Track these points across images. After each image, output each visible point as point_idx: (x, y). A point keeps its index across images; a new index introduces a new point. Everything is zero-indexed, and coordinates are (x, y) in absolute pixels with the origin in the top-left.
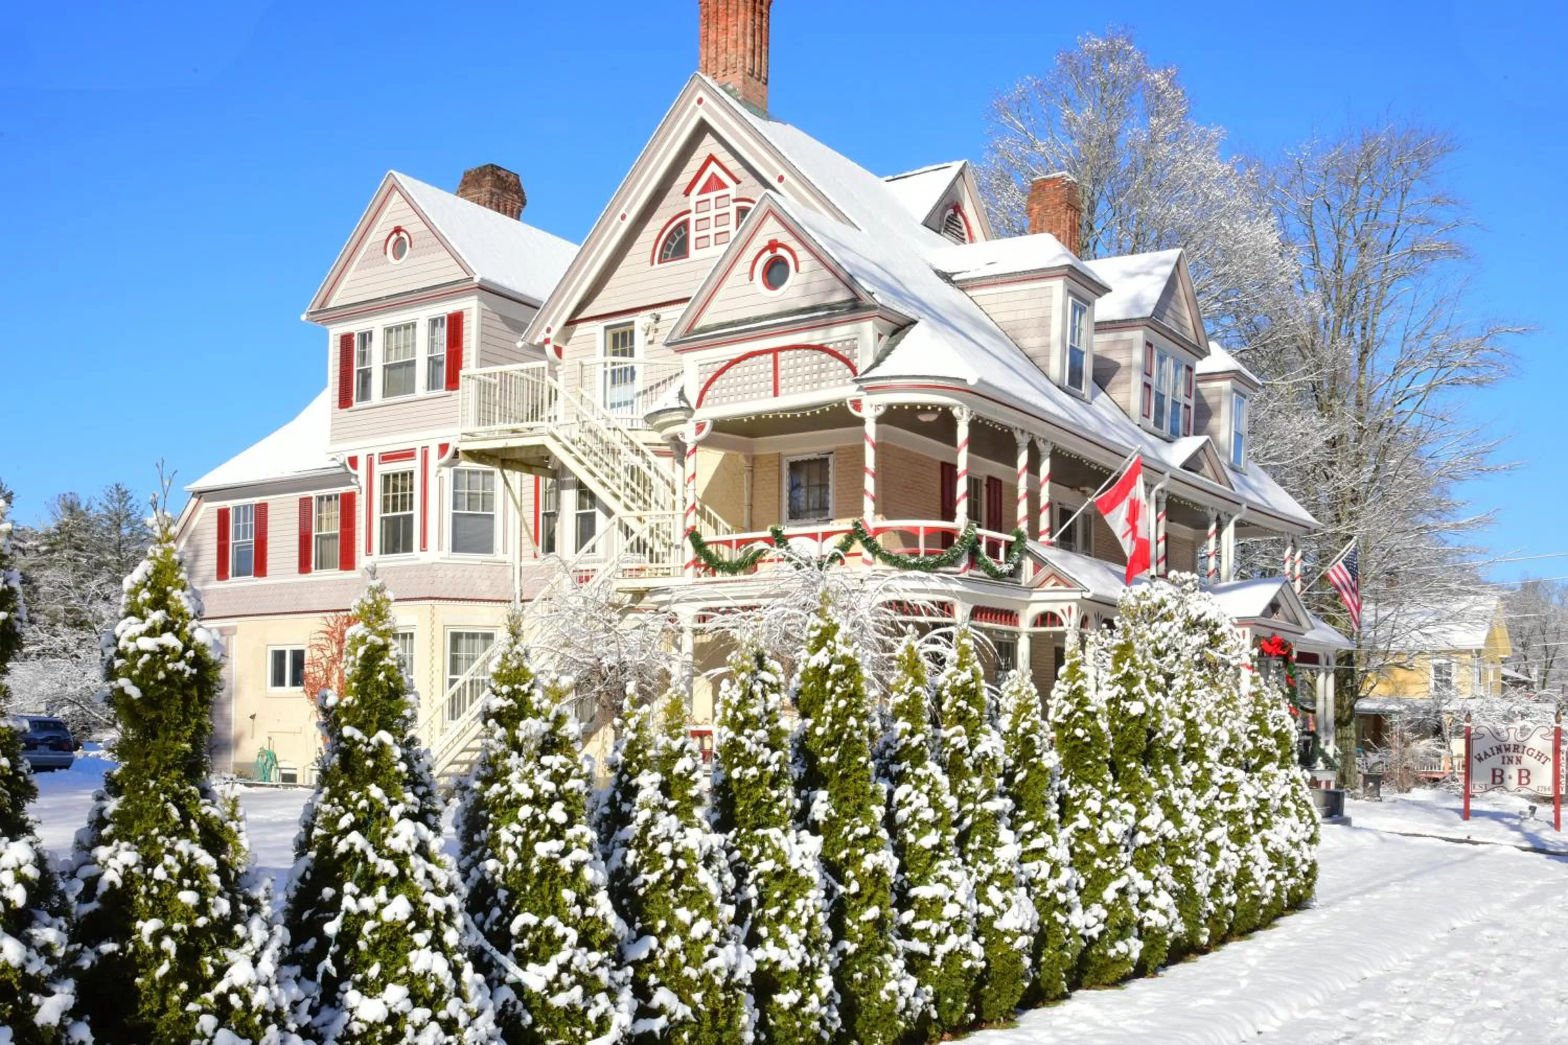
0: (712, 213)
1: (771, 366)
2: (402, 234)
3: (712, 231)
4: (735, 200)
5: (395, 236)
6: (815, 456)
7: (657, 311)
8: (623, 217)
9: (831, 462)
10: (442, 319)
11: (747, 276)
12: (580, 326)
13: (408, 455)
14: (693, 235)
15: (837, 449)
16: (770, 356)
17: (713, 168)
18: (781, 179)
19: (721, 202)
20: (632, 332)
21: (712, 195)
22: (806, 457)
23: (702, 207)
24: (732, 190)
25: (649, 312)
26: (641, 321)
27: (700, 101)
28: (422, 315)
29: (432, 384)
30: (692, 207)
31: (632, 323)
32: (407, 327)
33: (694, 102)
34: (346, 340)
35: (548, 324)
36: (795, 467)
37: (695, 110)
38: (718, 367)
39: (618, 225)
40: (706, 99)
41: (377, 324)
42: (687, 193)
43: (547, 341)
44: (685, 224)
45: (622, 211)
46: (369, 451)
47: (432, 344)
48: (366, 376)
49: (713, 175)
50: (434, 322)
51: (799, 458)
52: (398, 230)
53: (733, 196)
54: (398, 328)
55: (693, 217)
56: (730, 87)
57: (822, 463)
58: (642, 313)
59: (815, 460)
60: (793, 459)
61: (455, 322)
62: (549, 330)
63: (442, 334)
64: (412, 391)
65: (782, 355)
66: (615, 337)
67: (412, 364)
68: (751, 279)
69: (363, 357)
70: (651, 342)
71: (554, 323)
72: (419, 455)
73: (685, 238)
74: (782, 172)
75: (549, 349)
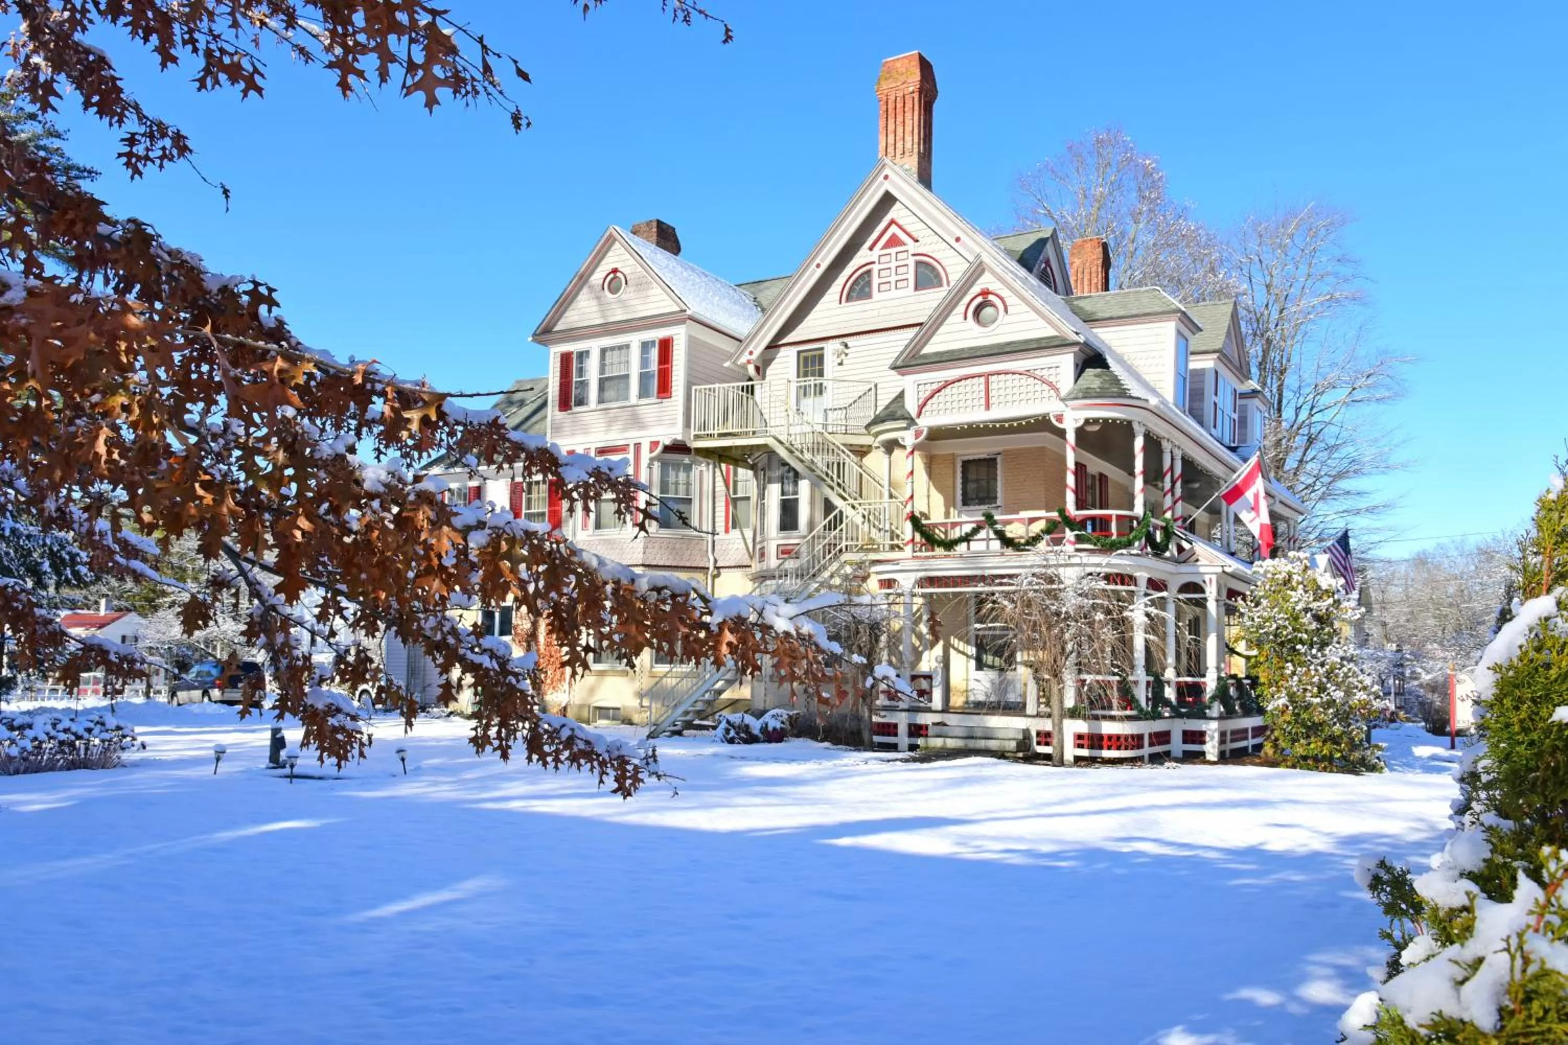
0: (893, 265)
1: (982, 387)
2: (618, 274)
3: (893, 279)
4: (914, 255)
5: (612, 276)
6: (985, 456)
7: (846, 340)
8: (818, 266)
9: (999, 460)
10: (653, 342)
11: (962, 316)
12: (783, 349)
13: (623, 449)
14: (876, 281)
15: (1005, 451)
16: (982, 380)
17: (894, 229)
18: (958, 240)
19: (900, 256)
20: (821, 358)
21: (893, 251)
22: (976, 457)
23: (883, 259)
24: (911, 246)
25: (841, 340)
26: (830, 348)
27: (886, 177)
28: (635, 339)
29: (644, 392)
30: (876, 260)
31: (822, 349)
32: (620, 348)
33: (881, 178)
34: (566, 359)
35: (750, 348)
36: (966, 464)
37: (881, 184)
38: (935, 386)
39: (814, 272)
40: (892, 176)
41: (594, 346)
42: (871, 248)
43: (749, 362)
44: (869, 272)
45: (817, 261)
46: (587, 446)
47: (644, 362)
48: (584, 384)
49: (894, 235)
50: (645, 346)
51: (971, 458)
52: (615, 271)
53: (911, 252)
54: (612, 349)
55: (875, 268)
56: (907, 167)
57: (990, 463)
58: (831, 341)
59: (985, 460)
60: (966, 458)
61: (666, 346)
62: (751, 353)
63: (654, 354)
64: (627, 398)
65: (992, 378)
66: (806, 359)
67: (627, 377)
68: (965, 318)
69: (581, 371)
70: (841, 364)
71: (755, 348)
72: (632, 449)
73: (869, 284)
74: (959, 233)
75: (751, 370)
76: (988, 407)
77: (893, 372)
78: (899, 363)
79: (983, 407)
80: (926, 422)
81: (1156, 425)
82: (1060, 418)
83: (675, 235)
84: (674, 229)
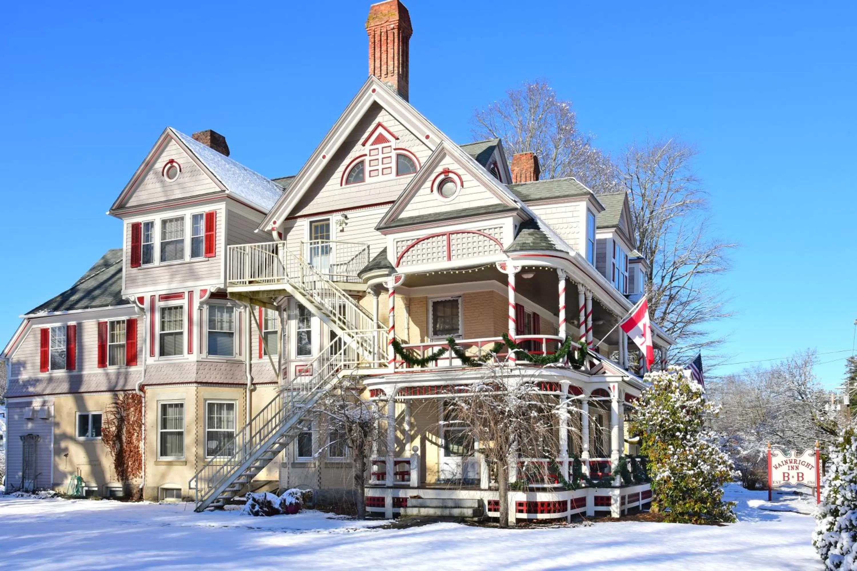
0: (380, 156)
1: (445, 243)
2: (174, 164)
3: (380, 167)
4: (395, 149)
5: (169, 165)
6: (450, 298)
7: (346, 213)
8: (324, 157)
9: (460, 302)
10: (202, 215)
11: (429, 189)
12: (299, 220)
13: (178, 296)
14: (367, 169)
15: (464, 294)
16: (445, 237)
17: (380, 130)
18: (427, 137)
19: (385, 150)
20: (328, 226)
21: (380, 146)
22: (443, 299)
23: (373, 153)
24: (393, 143)
25: (342, 213)
26: (334, 219)
27: (374, 91)
28: (188, 213)
29: (195, 253)
30: (367, 153)
31: (328, 220)
32: (177, 219)
33: (370, 91)
34: (136, 228)
35: (274, 219)
36: (436, 304)
37: (370, 96)
38: (410, 243)
39: (321, 161)
40: (378, 89)
41: (157, 218)
42: (364, 145)
43: (273, 229)
44: (362, 162)
45: (323, 154)
46: (153, 294)
47: (195, 230)
48: (149, 249)
49: (380, 135)
50: (196, 218)
51: (439, 300)
52: (172, 161)
53: (394, 147)
54: (171, 220)
55: (367, 159)
56: (389, 84)
57: (453, 303)
58: (334, 214)
59: (449, 301)
60: (436, 300)
61: (211, 218)
62: (275, 223)
63: (203, 224)
64: (182, 257)
65: (454, 236)
66: (316, 227)
67: (182, 241)
68: (432, 191)
69: (148, 238)
70: (342, 231)
71: (278, 218)
72: (186, 295)
73: (362, 171)
74: (428, 133)
75: (275, 234)
76: (449, 258)
77: (378, 233)
78: (382, 225)
79: (446, 259)
80: (404, 270)
81: (574, 273)
82: (503, 267)
83: (225, 142)
84: (224, 138)
